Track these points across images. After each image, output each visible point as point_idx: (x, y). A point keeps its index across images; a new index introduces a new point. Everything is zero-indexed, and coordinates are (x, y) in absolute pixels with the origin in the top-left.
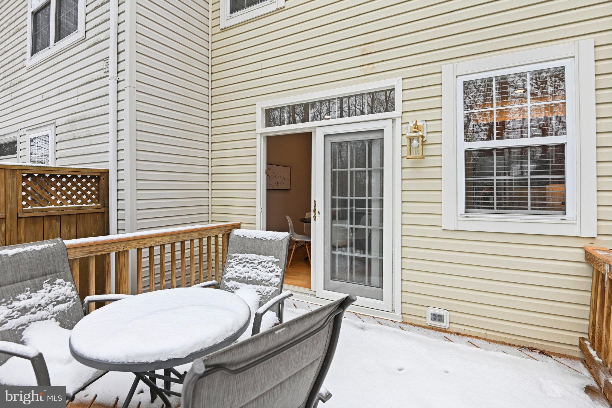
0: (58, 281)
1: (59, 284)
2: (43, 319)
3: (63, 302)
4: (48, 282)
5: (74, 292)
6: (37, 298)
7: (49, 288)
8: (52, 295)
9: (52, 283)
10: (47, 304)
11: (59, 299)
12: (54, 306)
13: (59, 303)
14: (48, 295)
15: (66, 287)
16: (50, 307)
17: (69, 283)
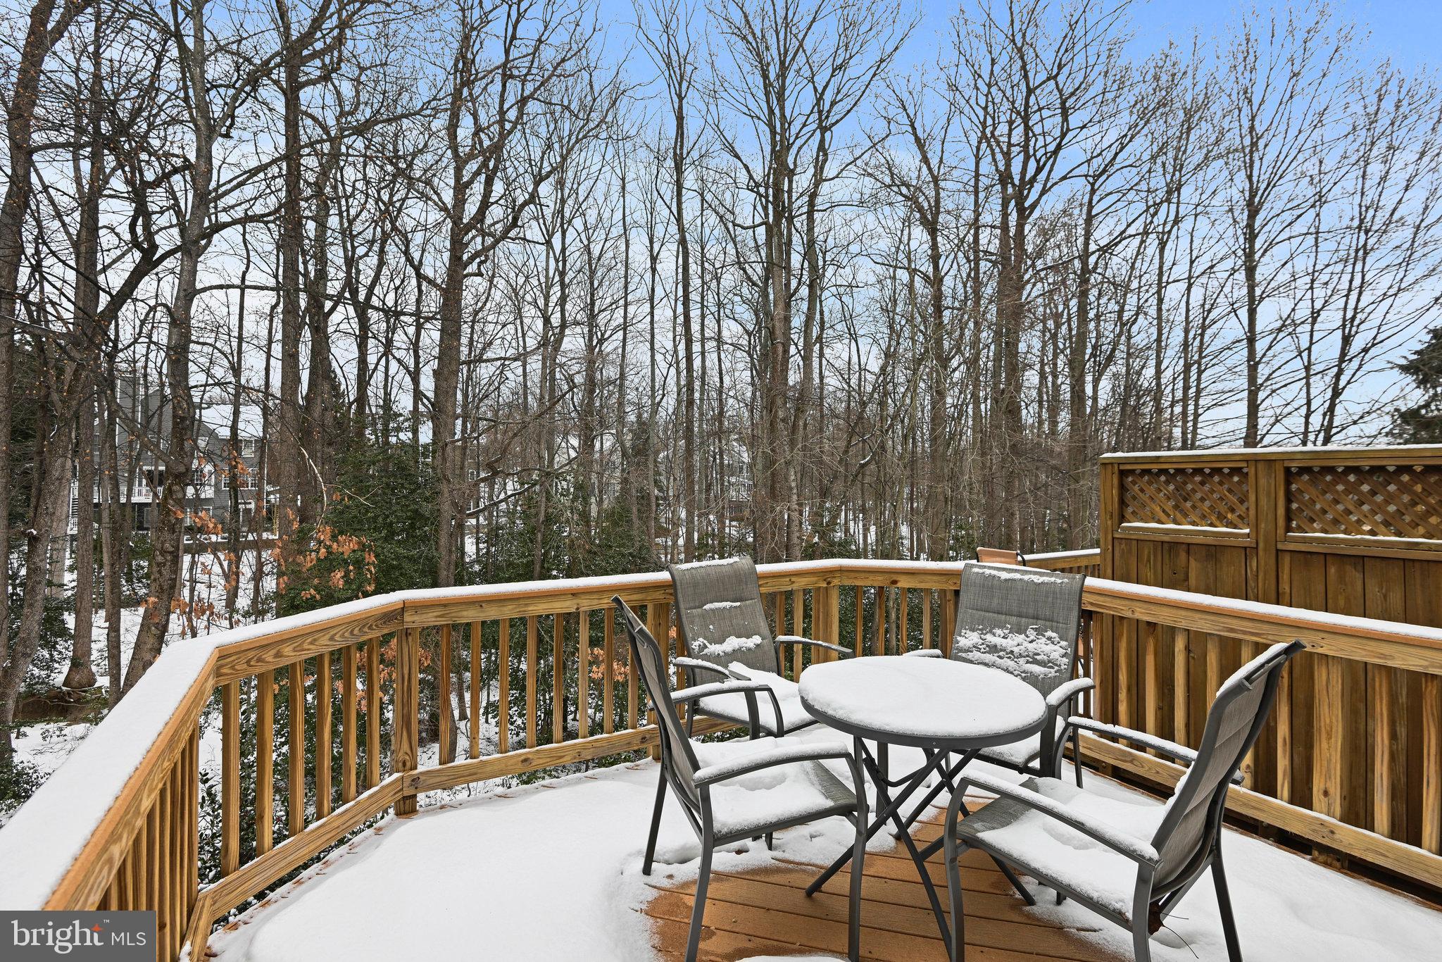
0: (1049, 633)
1: (1049, 639)
2: (1007, 670)
3: (1042, 664)
4: (1035, 630)
5: (1065, 660)
6: (1014, 642)
7: (1032, 637)
8: (1031, 647)
9: (1040, 632)
10: (1021, 656)
11: (1038, 657)
12: (1028, 662)
13: (1036, 662)
14: (1026, 644)
15: (1057, 647)
16: (1022, 661)
17: (1064, 643)
